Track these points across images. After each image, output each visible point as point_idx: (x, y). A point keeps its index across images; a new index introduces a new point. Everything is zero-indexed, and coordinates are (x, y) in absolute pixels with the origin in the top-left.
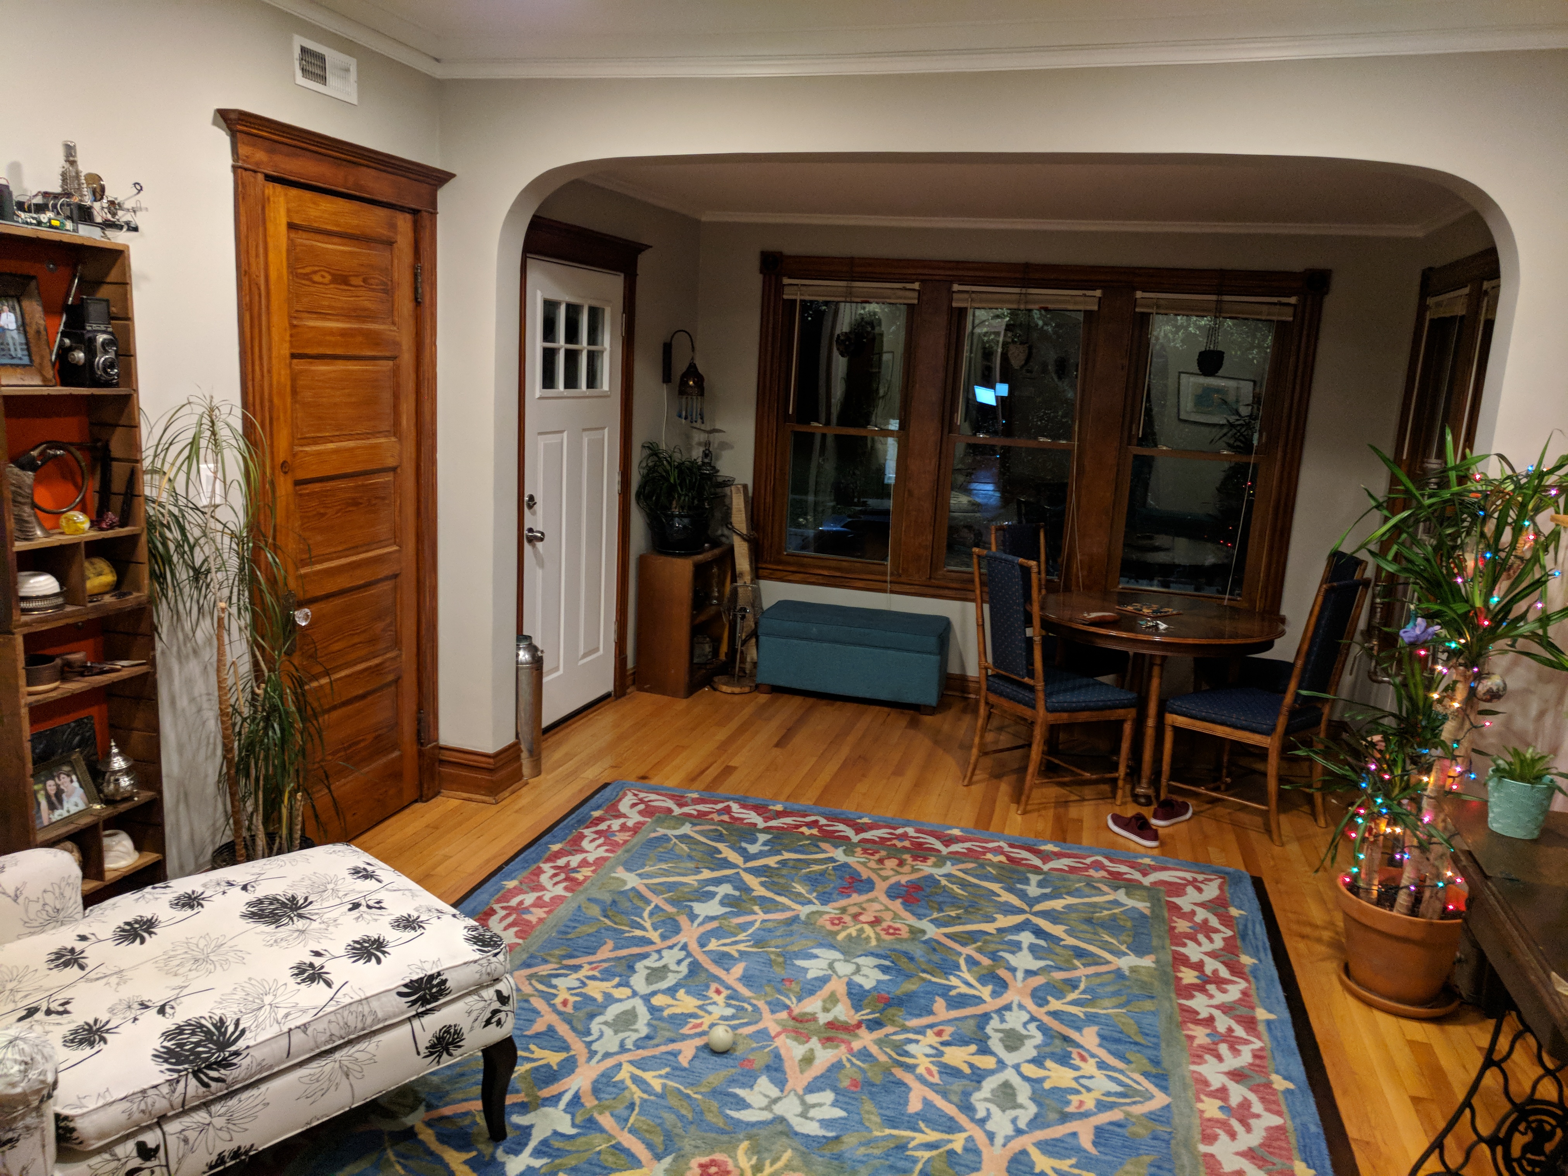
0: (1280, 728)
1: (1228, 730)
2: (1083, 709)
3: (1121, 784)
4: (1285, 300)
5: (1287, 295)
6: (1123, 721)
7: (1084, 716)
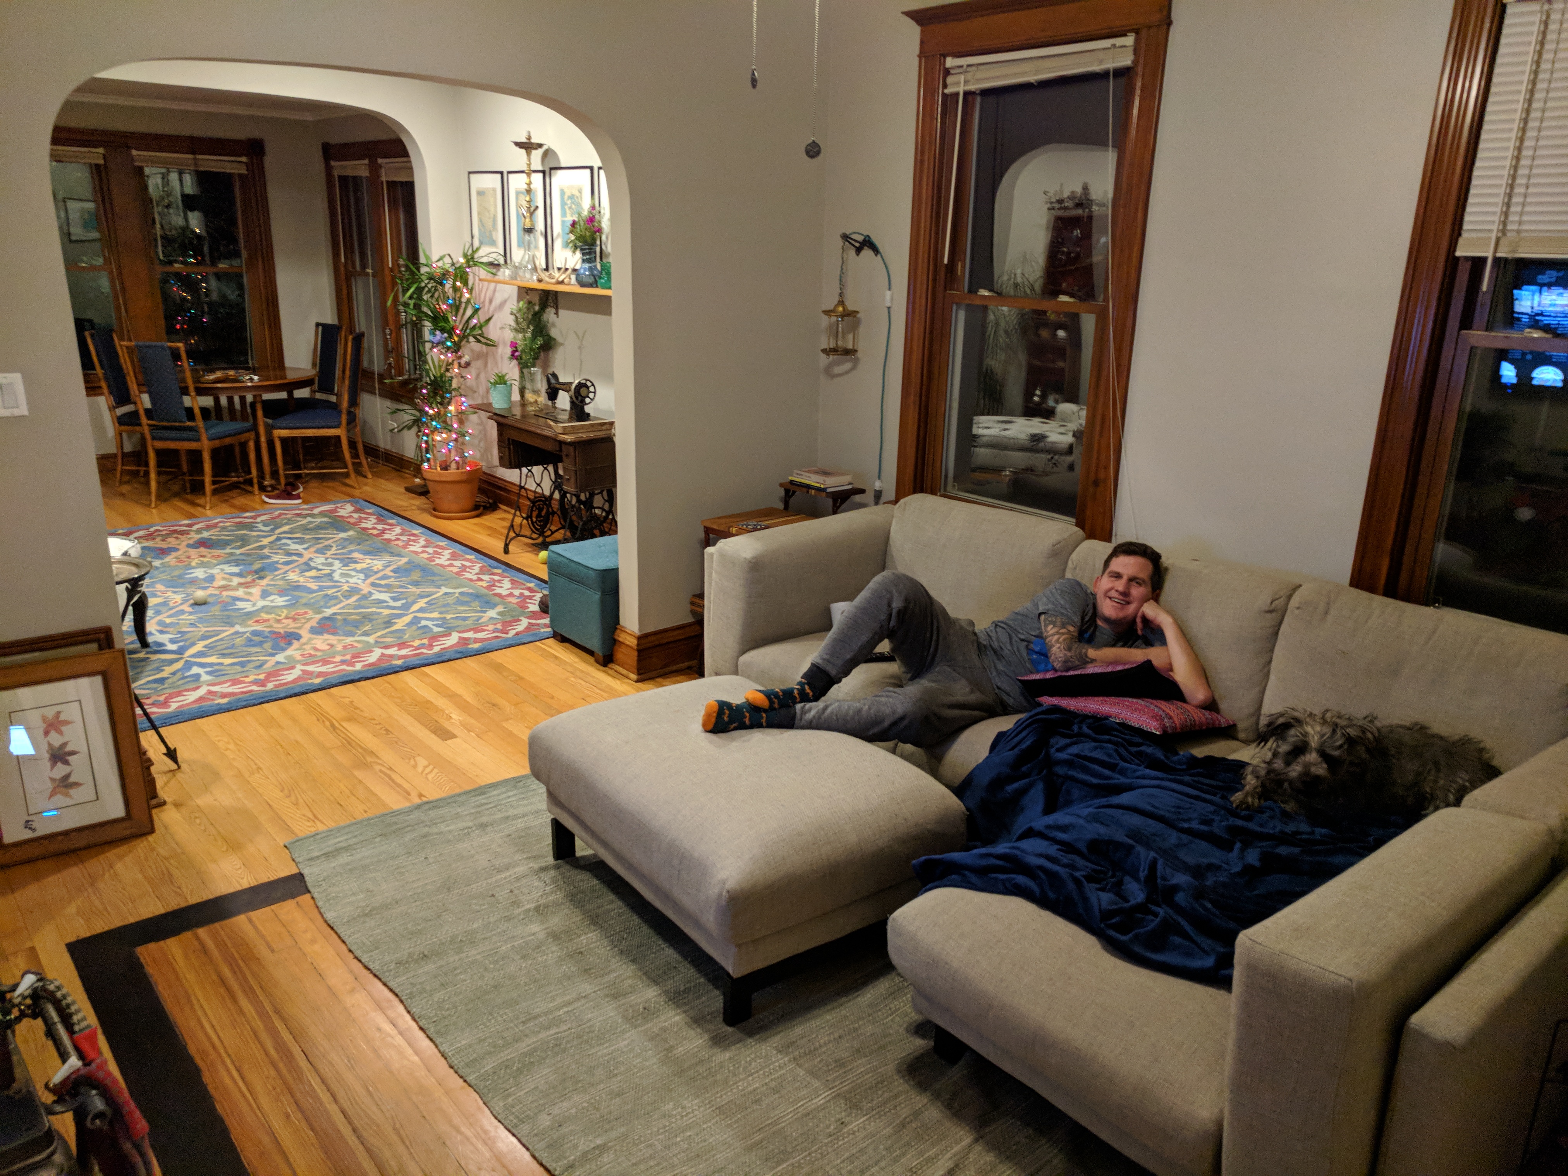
0: (344, 422)
1: (314, 431)
2: (226, 437)
3: (255, 481)
4: (239, 159)
5: (240, 156)
6: (248, 441)
7: (228, 441)
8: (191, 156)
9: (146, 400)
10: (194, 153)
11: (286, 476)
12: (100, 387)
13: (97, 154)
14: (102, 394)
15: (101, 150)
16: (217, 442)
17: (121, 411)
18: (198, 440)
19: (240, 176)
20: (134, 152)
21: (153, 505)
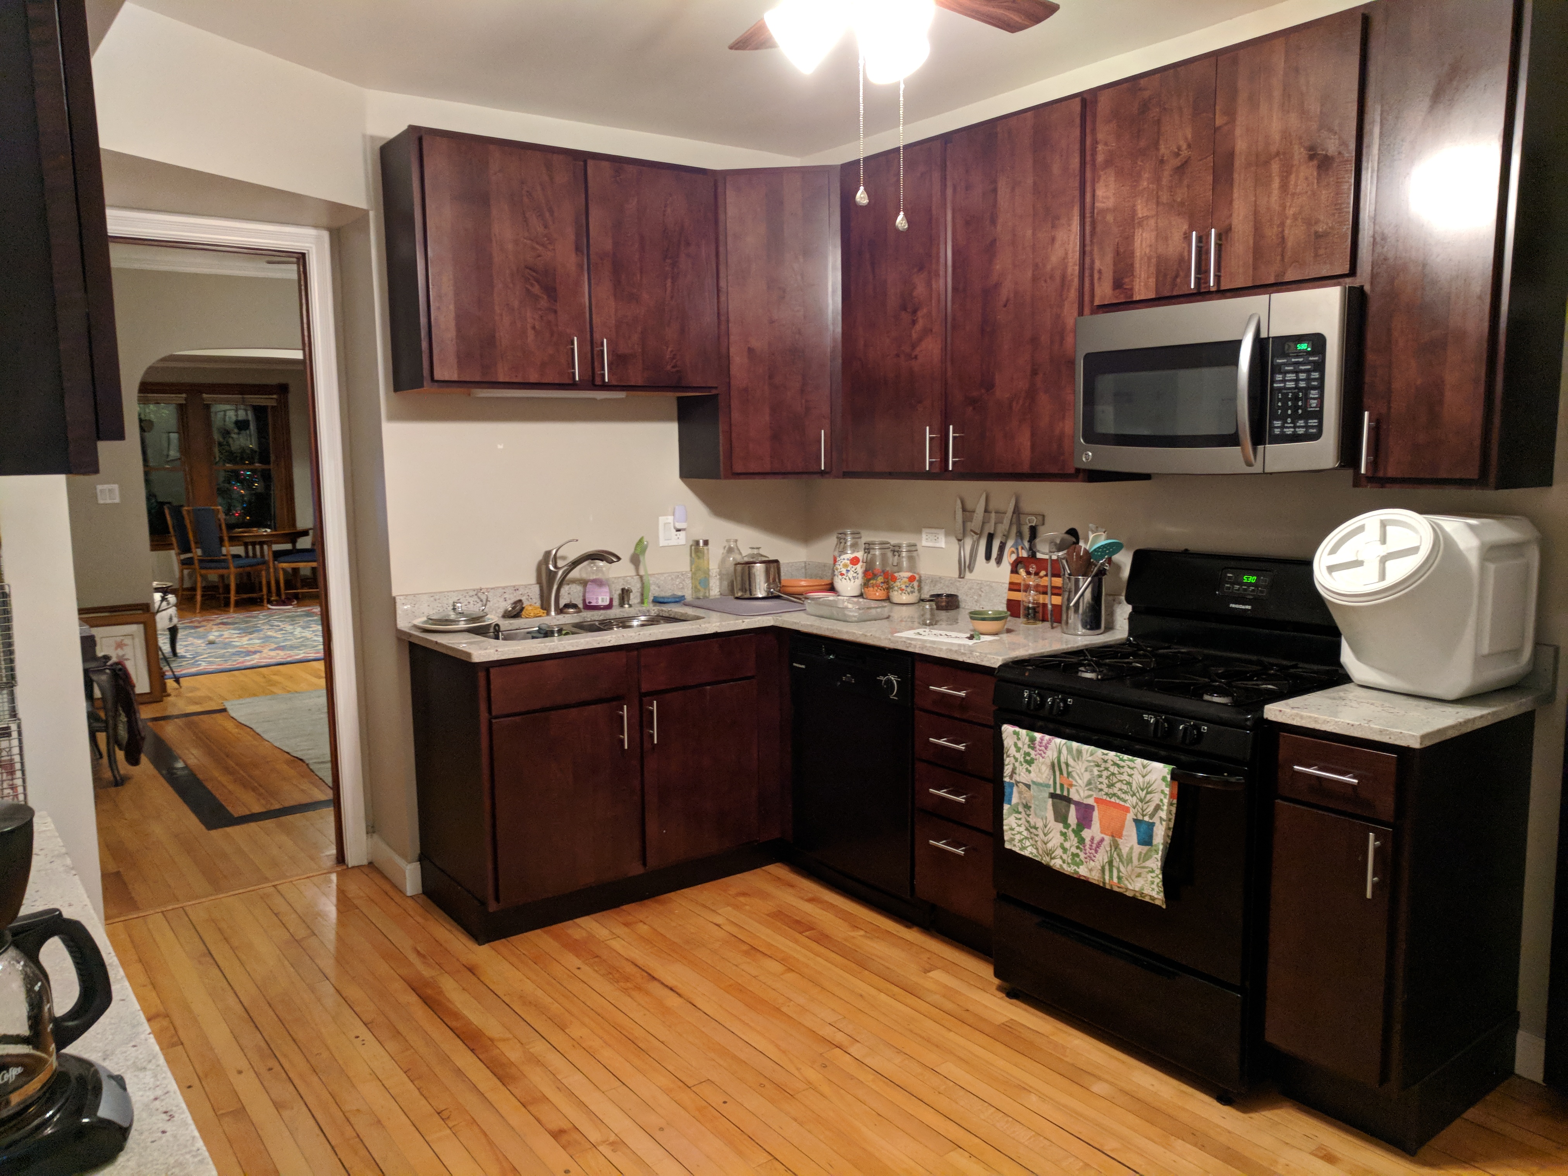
2: (247, 566)
3: (265, 597)
4: (271, 396)
5: (272, 395)
6: (261, 570)
7: (249, 569)
8: (240, 396)
9: (199, 552)
10: (242, 394)
11: (286, 594)
12: (172, 544)
13: (181, 398)
14: (173, 549)
15: (184, 395)
16: (241, 569)
17: (183, 557)
18: (228, 568)
19: (273, 407)
20: (205, 396)
21: (198, 611)
